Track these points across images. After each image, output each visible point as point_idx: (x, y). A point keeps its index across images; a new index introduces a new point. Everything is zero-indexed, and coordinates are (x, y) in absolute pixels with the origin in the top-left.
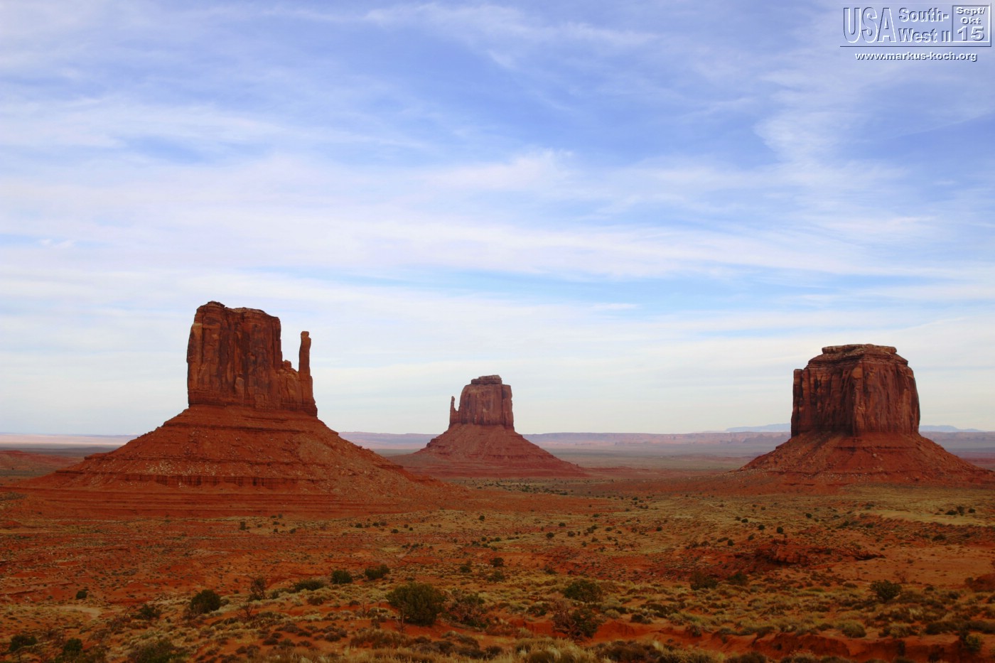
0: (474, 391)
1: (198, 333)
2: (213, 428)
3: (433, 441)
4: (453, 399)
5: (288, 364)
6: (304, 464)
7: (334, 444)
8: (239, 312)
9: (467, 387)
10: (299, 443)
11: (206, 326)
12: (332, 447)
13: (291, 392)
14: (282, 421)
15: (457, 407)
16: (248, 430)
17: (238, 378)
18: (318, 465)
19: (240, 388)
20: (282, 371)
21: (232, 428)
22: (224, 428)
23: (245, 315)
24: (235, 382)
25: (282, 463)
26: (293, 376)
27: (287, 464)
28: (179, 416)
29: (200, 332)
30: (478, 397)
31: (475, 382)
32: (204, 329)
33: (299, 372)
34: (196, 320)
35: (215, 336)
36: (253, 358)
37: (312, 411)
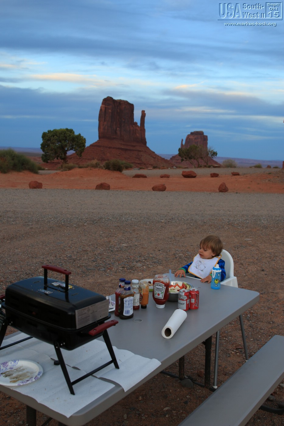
0: (191, 137)
1: (103, 109)
2: (110, 148)
3: (173, 157)
4: (182, 140)
5: (136, 123)
6: (145, 164)
7: (154, 157)
8: (119, 101)
9: (188, 136)
10: (141, 156)
11: (106, 107)
12: (154, 158)
13: (138, 135)
14: (134, 146)
15: (184, 143)
16: (122, 149)
17: (118, 128)
18: (150, 165)
19: (118, 132)
20: (134, 126)
21: (116, 148)
22: (114, 148)
23: (121, 103)
24: (116, 130)
25: (137, 163)
26: (138, 128)
27: (139, 164)
28: (96, 142)
29: (104, 108)
30: (193, 140)
31: (192, 133)
32: (106, 108)
33: (140, 127)
34: (103, 104)
35: (110, 111)
36: (124, 120)
37: (145, 143)
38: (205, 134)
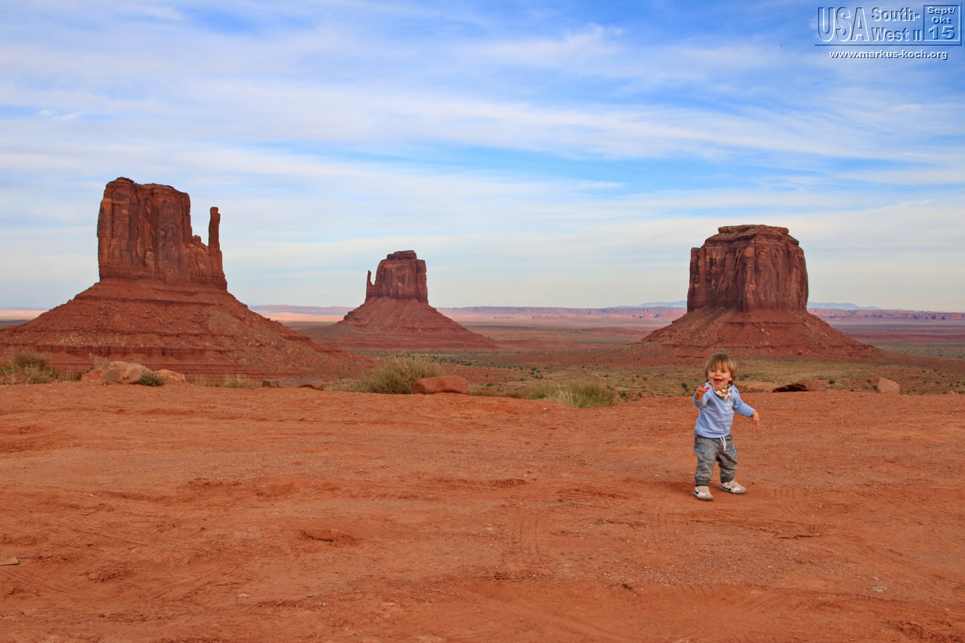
0: (389, 266)
1: (108, 208)
2: (123, 300)
3: (350, 313)
4: (369, 273)
5: (198, 239)
6: (213, 336)
7: (243, 316)
8: (149, 188)
9: (383, 262)
10: (209, 315)
11: (115, 202)
12: (241, 319)
13: (201, 266)
14: (192, 294)
15: (373, 281)
16: (158, 302)
17: (149, 252)
18: (227, 336)
19: (150, 262)
20: (192, 245)
21: (143, 301)
22: (135, 301)
23: (155, 191)
24: (145, 256)
25: (191, 335)
26: (202, 250)
27: (196, 335)
28: (91, 288)
29: (110, 207)
30: (394, 271)
31: (390, 257)
32: (113, 205)
33: (209, 247)
34: (105, 195)
35: (125, 211)
36: (163, 233)
37: (224, 284)
38: (419, 257)
